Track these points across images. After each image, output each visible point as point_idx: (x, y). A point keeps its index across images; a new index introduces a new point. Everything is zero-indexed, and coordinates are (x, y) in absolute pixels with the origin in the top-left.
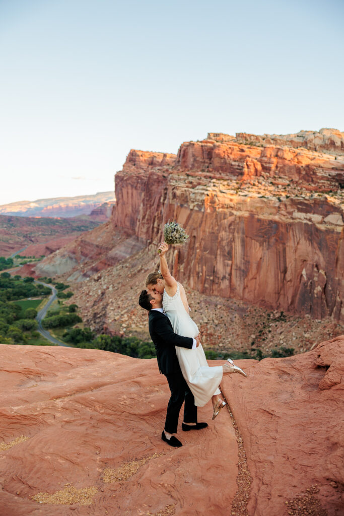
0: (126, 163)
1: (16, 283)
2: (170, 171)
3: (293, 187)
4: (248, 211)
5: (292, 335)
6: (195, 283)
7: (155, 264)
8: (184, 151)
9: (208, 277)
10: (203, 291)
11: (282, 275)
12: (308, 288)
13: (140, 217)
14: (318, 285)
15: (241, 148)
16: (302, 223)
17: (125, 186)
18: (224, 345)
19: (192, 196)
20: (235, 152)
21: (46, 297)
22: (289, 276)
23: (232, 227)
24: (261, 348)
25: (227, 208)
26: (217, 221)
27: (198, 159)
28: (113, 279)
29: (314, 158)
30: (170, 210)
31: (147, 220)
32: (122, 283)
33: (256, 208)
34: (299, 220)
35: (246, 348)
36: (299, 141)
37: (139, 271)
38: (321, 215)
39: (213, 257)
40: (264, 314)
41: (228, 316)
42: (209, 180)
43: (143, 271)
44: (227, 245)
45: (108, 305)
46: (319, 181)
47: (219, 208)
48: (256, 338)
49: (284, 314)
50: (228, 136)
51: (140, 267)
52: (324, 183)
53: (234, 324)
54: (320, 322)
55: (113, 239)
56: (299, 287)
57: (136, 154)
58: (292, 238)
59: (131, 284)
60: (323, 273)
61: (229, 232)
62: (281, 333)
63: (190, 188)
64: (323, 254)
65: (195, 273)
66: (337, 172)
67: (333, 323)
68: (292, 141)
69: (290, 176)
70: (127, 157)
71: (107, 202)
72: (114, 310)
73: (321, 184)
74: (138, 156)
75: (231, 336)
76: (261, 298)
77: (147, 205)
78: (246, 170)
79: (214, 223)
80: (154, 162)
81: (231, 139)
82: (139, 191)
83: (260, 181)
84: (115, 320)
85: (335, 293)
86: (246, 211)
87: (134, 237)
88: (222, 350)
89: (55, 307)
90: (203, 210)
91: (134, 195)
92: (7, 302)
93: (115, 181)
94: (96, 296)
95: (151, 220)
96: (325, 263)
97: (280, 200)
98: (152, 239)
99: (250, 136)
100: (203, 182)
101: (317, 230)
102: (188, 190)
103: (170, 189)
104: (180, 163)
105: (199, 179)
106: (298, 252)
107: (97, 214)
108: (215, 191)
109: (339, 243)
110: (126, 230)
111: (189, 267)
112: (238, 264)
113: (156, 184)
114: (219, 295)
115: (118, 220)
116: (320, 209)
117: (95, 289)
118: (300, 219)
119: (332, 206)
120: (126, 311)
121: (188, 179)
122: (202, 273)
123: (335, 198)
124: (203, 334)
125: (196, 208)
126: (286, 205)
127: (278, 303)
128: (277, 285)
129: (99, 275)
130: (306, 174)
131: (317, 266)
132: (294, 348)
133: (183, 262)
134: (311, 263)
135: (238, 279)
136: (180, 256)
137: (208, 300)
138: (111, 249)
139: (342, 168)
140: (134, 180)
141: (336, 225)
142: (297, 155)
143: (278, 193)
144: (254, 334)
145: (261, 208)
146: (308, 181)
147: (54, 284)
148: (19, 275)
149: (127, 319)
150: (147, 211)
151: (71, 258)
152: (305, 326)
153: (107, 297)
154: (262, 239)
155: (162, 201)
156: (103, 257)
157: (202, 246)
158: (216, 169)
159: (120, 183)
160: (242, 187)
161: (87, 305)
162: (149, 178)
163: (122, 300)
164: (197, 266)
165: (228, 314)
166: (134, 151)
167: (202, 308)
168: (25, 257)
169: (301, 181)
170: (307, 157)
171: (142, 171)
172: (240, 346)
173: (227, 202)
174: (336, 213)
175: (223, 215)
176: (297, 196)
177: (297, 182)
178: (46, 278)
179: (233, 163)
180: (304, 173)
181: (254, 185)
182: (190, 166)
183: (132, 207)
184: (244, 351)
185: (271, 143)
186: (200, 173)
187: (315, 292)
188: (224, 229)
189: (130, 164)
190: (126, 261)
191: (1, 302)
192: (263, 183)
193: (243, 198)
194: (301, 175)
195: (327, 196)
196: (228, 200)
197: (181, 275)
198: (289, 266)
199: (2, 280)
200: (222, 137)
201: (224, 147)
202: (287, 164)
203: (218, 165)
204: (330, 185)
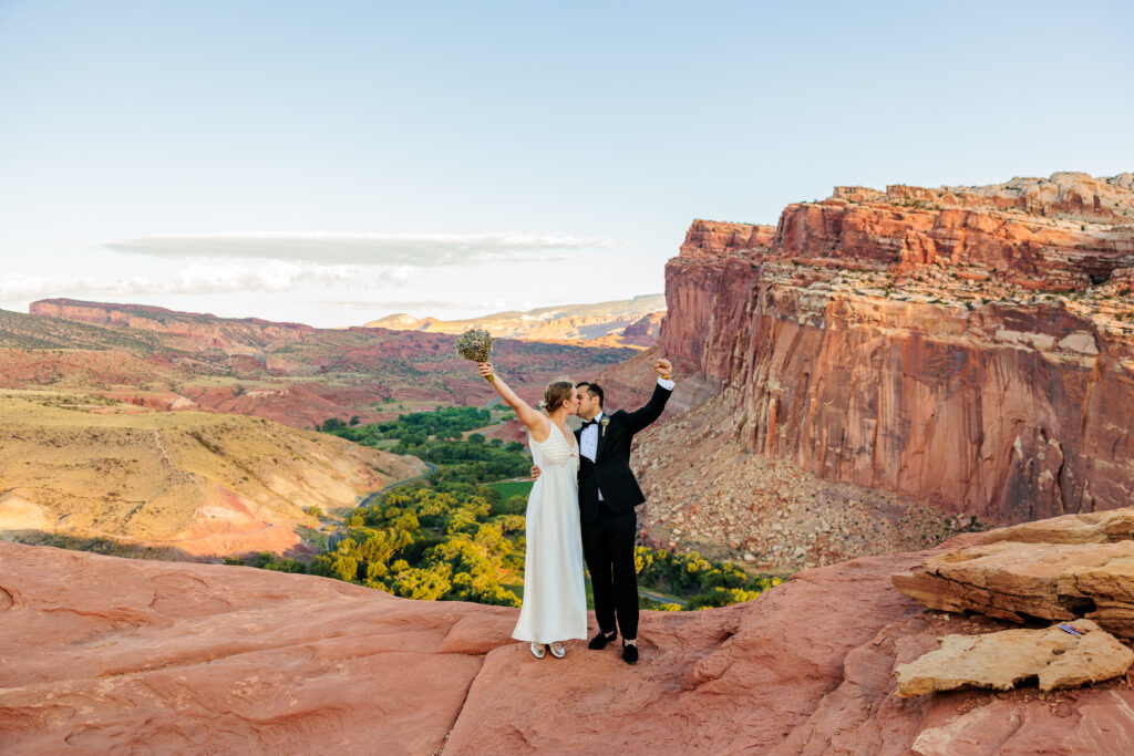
0: (686, 242)
1: (494, 452)
2: (764, 256)
3: (998, 283)
4: (908, 328)
6: (807, 459)
7: (735, 423)
8: (790, 220)
9: (831, 449)
10: (823, 474)
11: (975, 447)
12: (1027, 473)
13: (709, 339)
14: (1047, 467)
15: (896, 212)
16: (1013, 350)
17: (683, 284)
19: (803, 301)
20: (885, 220)
22: (987, 450)
23: (878, 357)
25: (869, 322)
26: (849, 346)
27: (815, 234)
28: (660, 448)
29: (1040, 228)
30: (763, 327)
31: (723, 344)
32: (674, 455)
33: (924, 322)
34: (1007, 345)
36: (1009, 197)
37: (706, 436)
38: (1052, 335)
39: (841, 411)
40: (938, 520)
41: (869, 520)
42: (835, 271)
43: (712, 436)
44: (869, 391)
46: (1048, 271)
47: (853, 322)
49: (977, 521)
50: (873, 190)
51: (708, 427)
52: (1060, 275)
53: (881, 536)
56: (1007, 472)
57: (703, 227)
58: (994, 378)
59: (691, 458)
60: (1056, 445)
61: (873, 367)
63: (800, 286)
64: (1056, 409)
65: (808, 441)
66: (1084, 255)
68: (995, 198)
69: (992, 262)
70: (688, 234)
71: (653, 312)
72: (659, 504)
73: (1051, 278)
74: (708, 230)
76: (933, 489)
77: (721, 317)
78: (904, 252)
79: (843, 349)
80: (736, 240)
81: (877, 196)
82: (708, 293)
83: (932, 272)
84: (661, 522)
85: (1081, 484)
86: (904, 327)
87: (698, 373)
90: (822, 326)
91: (699, 300)
92: (478, 484)
93: (666, 276)
95: (728, 343)
96: (1059, 427)
97: (970, 308)
98: (729, 377)
99: (913, 190)
100: (825, 276)
101: (1044, 363)
102: (796, 291)
103: (764, 288)
104: (782, 242)
105: (816, 270)
106: (1007, 404)
107: (635, 334)
108: (847, 291)
109: (1088, 388)
110: (684, 361)
111: (796, 429)
112: (889, 425)
113: (739, 280)
114: (852, 480)
115: (669, 344)
116: (1051, 323)
118: (1010, 342)
119: (1074, 318)
120: (680, 505)
121: (796, 270)
122: (821, 440)
123: (1080, 303)
124: (821, 552)
125: (810, 323)
126: (981, 317)
127: (966, 499)
128: (964, 466)
130: (1023, 257)
131: (1043, 432)
133: (786, 421)
134: (1033, 425)
135: (889, 454)
136: (779, 408)
137: (831, 490)
139: (1095, 246)
140: (699, 274)
141: (1083, 354)
142: (1004, 223)
143: (966, 295)
145: (934, 322)
146: (1026, 272)
148: (498, 438)
149: (682, 520)
150: (721, 328)
153: (648, 481)
154: (935, 380)
155: (748, 309)
157: (821, 390)
158: (849, 252)
159: (675, 279)
160: (898, 284)
162: (726, 269)
163: (674, 487)
164: (812, 428)
165: (869, 517)
166: (701, 222)
167: (819, 505)
169: (1013, 272)
170: (1024, 226)
171: (714, 257)
173: (869, 311)
174: (1083, 331)
175: (860, 335)
176: (1003, 299)
177: (1004, 274)
179: (881, 240)
180: (1019, 256)
181: (920, 279)
182: (801, 247)
183: (696, 320)
185: (955, 203)
186: (819, 259)
187: (1040, 480)
188: (863, 362)
189: (693, 246)
190: (682, 418)
191: (467, 485)
192: (939, 276)
193: (899, 304)
194: (1014, 261)
195: (1064, 299)
196: (871, 308)
197: (782, 443)
198: (987, 430)
199: (471, 447)
200: (860, 192)
201: (864, 211)
202: (986, 241)
203: (852, 244)
204: (1072, 278)
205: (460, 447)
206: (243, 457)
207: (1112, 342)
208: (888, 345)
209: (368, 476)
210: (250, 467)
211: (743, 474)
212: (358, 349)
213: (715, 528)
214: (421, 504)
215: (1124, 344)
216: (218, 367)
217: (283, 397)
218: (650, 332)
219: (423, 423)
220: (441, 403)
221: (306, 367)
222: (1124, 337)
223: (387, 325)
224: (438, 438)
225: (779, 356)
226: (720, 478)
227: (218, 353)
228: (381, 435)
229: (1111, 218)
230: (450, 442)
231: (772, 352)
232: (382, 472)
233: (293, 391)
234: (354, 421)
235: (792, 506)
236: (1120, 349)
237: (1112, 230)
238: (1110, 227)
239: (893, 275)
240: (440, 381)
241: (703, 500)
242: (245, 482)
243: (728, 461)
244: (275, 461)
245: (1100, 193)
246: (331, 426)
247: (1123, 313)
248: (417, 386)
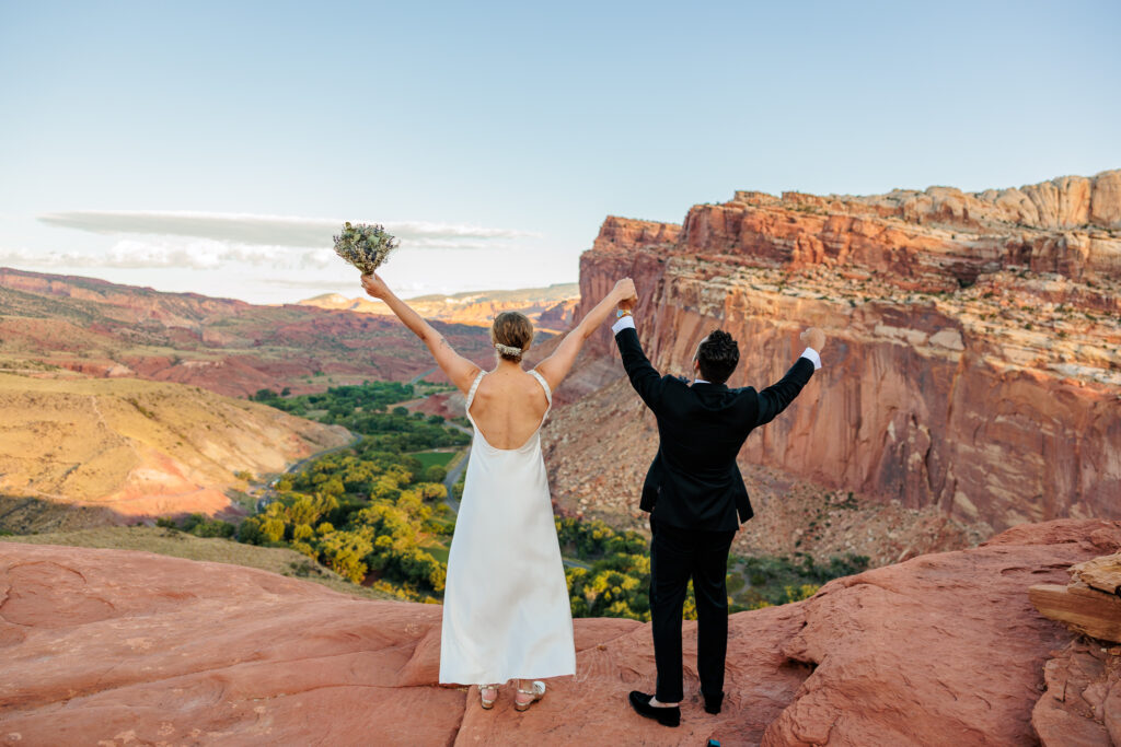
0: (600, 237)
1: (417, 424)
2: (671, 251)
3: (878, 284)
4: (799, 321)
5: (867, 534)
8: (695, 219)
11: (854, 430)
12: (898, 455)
14: (916, 450)
15: (789, 215)
16: (889, 344)
17: (595, 274)
18: (750, 543)
19: (705, 293)
20: (780, 222)
21: (462, 449)
22: (864, 433)
23: (770, 347)
24: (812, 553)
25: (763, 314)
26: (744, 336)
27: (717, 232)
28: (570, 425)
29: (916, 236)
30: (667, 316)
32: (583, 431)
33: (812, 316)
34: (883, 340)
35: (786, 550)
36: (889, 206)
37: (613, 414)
38: (925, 331)
40: (819, 495)
41: (758, 495)
42: (734, 267)
43: (619, 414)
45: (559, 466)
46: (922, 274)
47: (749, 314)
48: (805, 534)
49: (855, 497)
50: (769, 196)
51: (615, 406)
52: (932, 278)
54: (917, 514)
56: (881, 453)
57: (615, 223)
58: (873, 368)
59: (597, 434)
60: (925, 430)
61: (765, 355)
62: (848, 529)
63: (702, 280)
64: (926, 399)
66: (954, 260)
67: (940, 516)
68: (877, 207)
69: (873, 264)
70: (601, 228)
71: (567, 299)
72: (568, 475)
73: (925, 280)
74: (620, 226)
75: (762, 528)
76: (816, 468)
78: (796, 252)
80: (645, 236)
81: (773, 201)
83: (821, 272)
84: (570, 492)
85: (945, 465)
86: (795, 320)
87: (606, 357)
88: (745, 552)
90: (721, 317)
92: (401, 454)
93: (581, 266)
96: (928, 414)
97: (853, 305)
99: (806, 196)
100: (724, 272)
101: (917, 356)
102: (698, 284)
103: (669, 281)
104: (688, 239)
105: (717, 266)
106: (883, 392)
107: (550, 319)
108: (744, 286)
109: (954, 380)
110: (595, 345)
113: (646, 273)
114: (743, 458)
116: (923, 321)
118: (888, 337)
119: (944, 317)
120: (587, 477)
121: (699, 265)
123: (950, 304)
125: (710, 314)
126: (863, 313)
127: (844, 477)
128: (843, 448)
130: (901, 261)
131: (914, 418)
132: (869, 555)
134: (904, 412)
135: (777, 435)
139: (964, 254)
140: (610, 266)
141: (951, 350)
142: (885, 230)
143: (850, 293)
144: (801, 527)
145: (821, 317)
146: (903, 274)
148: (421, 411)
149: (589, 491)
152: (890, 519)
153: (559, 454)
155: (654, 300)
158: (747, 251)
159: (588, 270)
160: (789, 281)
162: (636, 262)
163: (582, 460)
165: (758, 491)
166: (614, 218)
168: (432, 384)
169: (891, 274)
170: (903, 233)
171: (624, 251)
172: (776, 546)
173: (763, 304)
174: (952, 329)
175: (755, 326)
176: (883, 298)
177: (883, 275)
179: (776, 241)
180: (896, 259)
181: (810, 278)
182: (704, 244)
184: (783, 556)
185: (840, 209)
186: (720, 256)
187: (910, 461)
188: (757, 350)
189: (605, 240)
190: (592, 397)
191: (390, 454)
192: (826, 275)
193: (790, 299)
194: (893, 264)
195: (935, 299)
196: (765, 302)
198: (865, 415)
199: (395, 419)
200: (758, 197)
201: (761, 214)
202: (869, 245)
203: (750, 243)
204: (943, 281)
205: (385, 419)
206: (177, 423)
207: (976, 339)
208: (780, 335)
209: (296, 444)
210: (184, 433)
211: (646, 450)
212: (291, 325)
213: (619, 499)
214: (347, 471)
215: (986, 342)
216: (156, 337)
217: (218, 368)
218: (563, 318)
219: (351, 396)
220: (369, 378)
221: (241, 340)
222: (986, 335)
223: (319, 304)
224: (365, 410)
225: (681, 343)
226: (625, 453)
227: (156, 325)
228: (311, 406)
229: (977, 229)
230: (375, 414)
231: (675, 339)
232: (310, 440)
233: (229, 362)
234: (286, 392)
236: (983, 346)
237: (980, 239)
238: (976, 237)
239: (786, 273)
240: (367, 357)
241: (608, 473)
242: (179, 447)
243: (633, 437)
244: (209, 427)
245: (969, 206)
246: (264, 396)
247: (986, 314)
248: (346, 362)
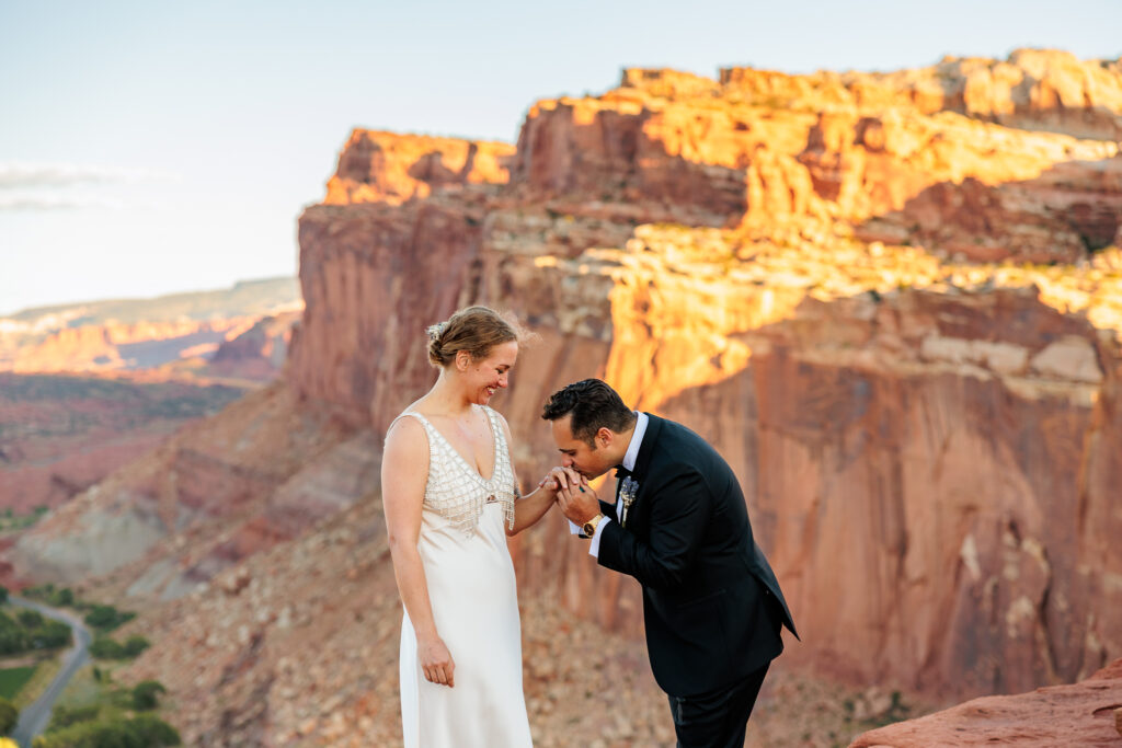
0: (338, 174)
2: (492, 201)
6: (585, 594)
8: (540, 131)
10: (615, 625)
11: (894, 561)
12: (986, 606)
13: (388, 363)
14: (1022, 593)
15: (736, 117)
16: (955, 376)
17: (333, 255)
19: (569, 286)
20: (717, 132)
21: (50, 657)
22: (915, 564)
25: (694, 325)
27: (588, 156)
28: (293, 586)
29: (993, 151)
32: (323, 598)
33: (795, 325)
34: (943, 366)
38: (1022, 345)
40: (831, 702)
42: (627, 229)
45: (272, 678)
46: (1010, 228)
47: (664, 328)
49: (903, 700)
50: (692, 76)
52: (1030, 236)
55: (292, 445)
56: (952, 604)
57: (370, 144)
58: (924, 428)
60: (1036, 551)
63: (563, 258)
64: (1034, 486)
65: (584, 560)
66: (1072, 198)
68: (913, 94)
69: (912, 211)
70: (341, 157)
71: (273, 312)
72: (294, 698)
73: (1017, 240)
74: (378, 149)
77: (411, 319)
78: (755, 192)
80: (437, 169)
81: (700, 87)
82: (384, 273)
83: (808, 232)
84: (299, 735)
85: (1080, 621)
87: (366, 434)
89: (83, 692)
90: (607, 337)
91: (366, 286)
94: (232, 648)
96: (1040, 517)
97: (877, 298)
99: (768, 76)
100: (608, 238)
101: (1010, 399)
102: (555, 267)
103: (492, 264)
104: (527, 172)
105: (592, 227)
106: (946, 477)
107: (238, 357)
108: (651, 267)
109: (1087, 444)
110: (338, 409)
113: (443, 248)
115: (308, 376)
116: (1018, 325)
117: (226, 623)
118: (949, 361)
119: (1058, 317)
120: (336, 700)
121: (553, 226)
123: (1069, 286)
125: (584, 330)
126: (897, 315)
127: (881, 659)
128: (875, 599)
129: (242, 571)
130: (966, 205)
131: (1014, 527)
134: (993, 515)
138: (283, 480)
139: (1088, 184)
140: (364, 236)
141: (1077, 382)
142: (932, 141)
143: (868, 272)
145: (813, 326)
146: (972, 229)
147: (80, 608)
151: (141, 515)
153: (272, 653)
154: (818, 434)
156: (256, 510)
158: (652, 193)
159: (318, 246)
160: (743, 254)
161: (201, 681)
162: (418, 226)
166: (366, 133)
167: (610, 685)
169: (949, 230)
170: (967, 146)
171: (393, 202)
173: (693, 305)
174: (1076, 339)
176: (935, 281)
177: (934, 234)
178: (50, 588)
180: (957, 200)
181: (785, 244)
182: (562, 183)
183: (360, 327)
185: (838, 100)
186: (596, 206)
187: (1011, 618)
189: (349, 182)
190: (338, 522)
192: (819, 238)
193: (748, 291)
194: (949, 210)
195: (1038, 276)
196: (697, 299)
197: (536, 566)
198: (914, 527)
200: (670, 79)
201: (679, 115)
202: (899, 172)
203: (658, 177)
204: (1051, 241)
218: (267, 351)
235: (558, 690)
239: (735, 236)
245: (1092, 86)
